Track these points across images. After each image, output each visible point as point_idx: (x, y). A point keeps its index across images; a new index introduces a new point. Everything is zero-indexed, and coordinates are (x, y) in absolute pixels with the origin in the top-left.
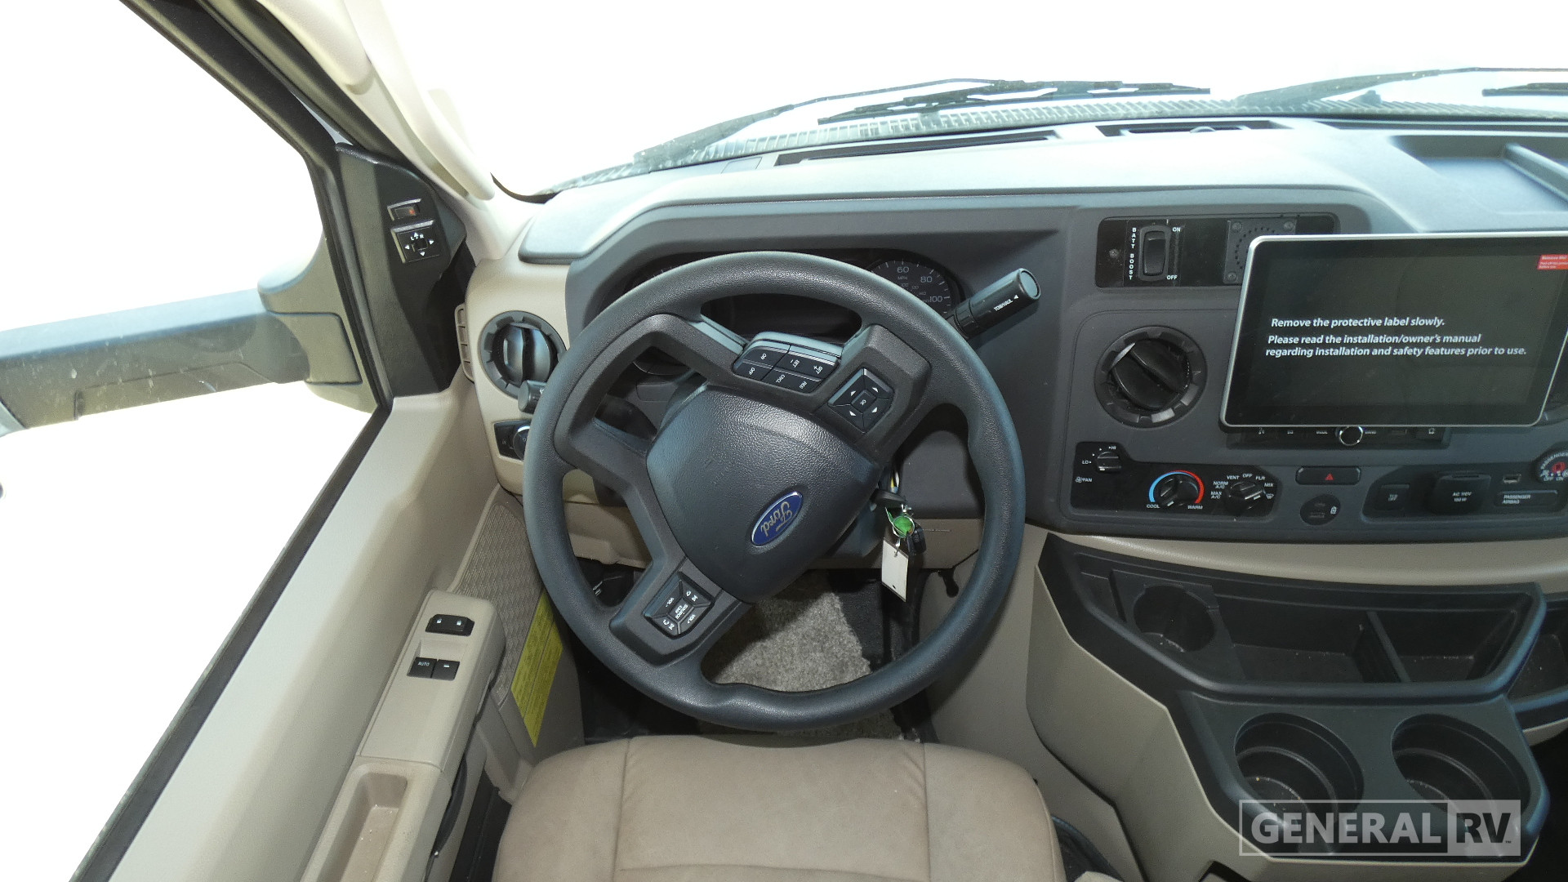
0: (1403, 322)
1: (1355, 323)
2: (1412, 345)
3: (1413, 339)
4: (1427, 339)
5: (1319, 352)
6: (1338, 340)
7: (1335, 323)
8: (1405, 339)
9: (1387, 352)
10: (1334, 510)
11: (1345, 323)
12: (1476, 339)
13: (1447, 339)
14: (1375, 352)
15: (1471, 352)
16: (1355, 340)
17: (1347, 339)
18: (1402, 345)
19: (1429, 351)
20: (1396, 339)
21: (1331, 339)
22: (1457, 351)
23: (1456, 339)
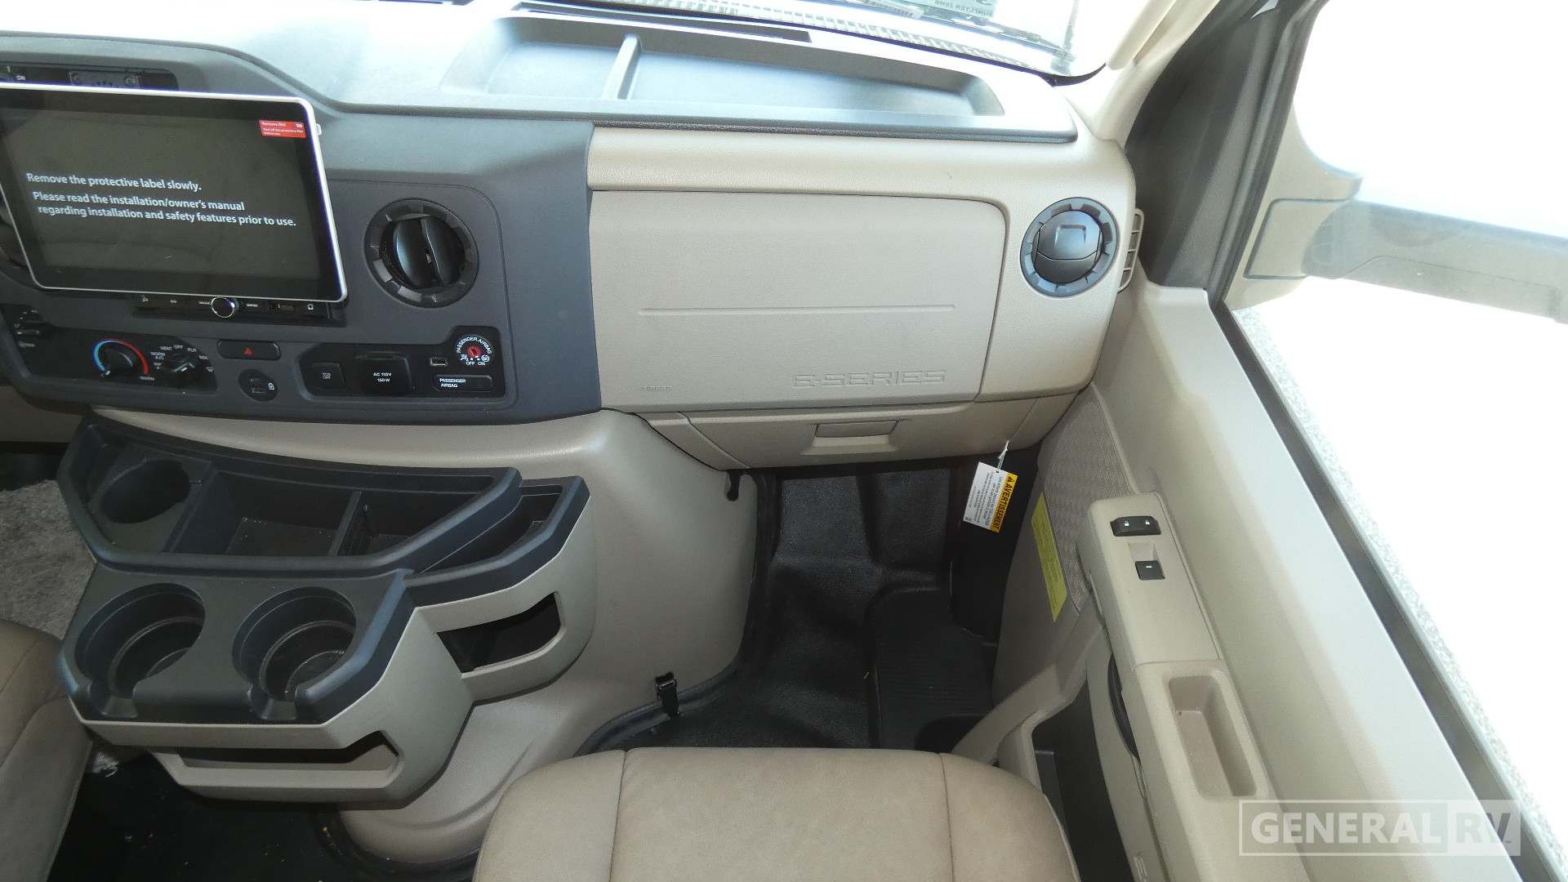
0: (160, 184)
1: (112, 182)
2: (183, 210)
3: (179, 204)
4: (192, 204)
5: (92, 212)
6: (104, 200)
7: (93, 182)
8: (172, 203)
9: (160, 215)
10: (271, 386)
11: (105, 182)
12: (240, 207)
13: (211, 205)
14: (148, 215)
15: (242, 220)
16: (123, 201)
17: (114, 200)
18: (172, 210)
19: (201, 218)
20: (159, 203)
21: (96, 199)
22: (229, 219)
23: (221, 206)
